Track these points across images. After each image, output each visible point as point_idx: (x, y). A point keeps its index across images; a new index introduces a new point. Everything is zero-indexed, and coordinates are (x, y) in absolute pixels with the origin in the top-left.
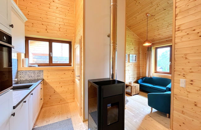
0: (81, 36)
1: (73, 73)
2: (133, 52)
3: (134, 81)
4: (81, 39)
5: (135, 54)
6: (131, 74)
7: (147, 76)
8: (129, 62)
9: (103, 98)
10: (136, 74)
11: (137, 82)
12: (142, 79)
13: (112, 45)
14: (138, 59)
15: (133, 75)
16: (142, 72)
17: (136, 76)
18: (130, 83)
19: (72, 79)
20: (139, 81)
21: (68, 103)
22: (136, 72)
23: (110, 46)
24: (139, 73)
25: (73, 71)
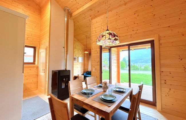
0: (47, 47)
1: (37, 69)
2: (81, 55)
3: (81, 74)
4: (47, 48)
5: (82, 57)
6: (79, 70)
7: (89, 71)
8: (78, 62)
9: (60, 76)
10: (83, 70)
11: (83, 74)
12: (86, 72)
13: (65, 52)
14: (84, 60)
15: (81, 70)
16: (87, 69)
17: (83, 71)
18: (78, 75)
19: (36, 74)
20: (84, 74)
21: (32, 91)
22: (83, 68)
23: (64, 53)
24: (84, 69)
25: (38, 67)
